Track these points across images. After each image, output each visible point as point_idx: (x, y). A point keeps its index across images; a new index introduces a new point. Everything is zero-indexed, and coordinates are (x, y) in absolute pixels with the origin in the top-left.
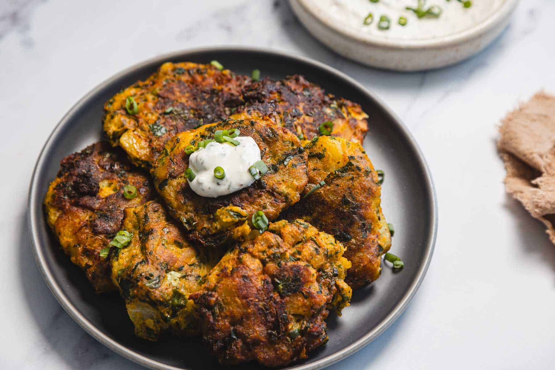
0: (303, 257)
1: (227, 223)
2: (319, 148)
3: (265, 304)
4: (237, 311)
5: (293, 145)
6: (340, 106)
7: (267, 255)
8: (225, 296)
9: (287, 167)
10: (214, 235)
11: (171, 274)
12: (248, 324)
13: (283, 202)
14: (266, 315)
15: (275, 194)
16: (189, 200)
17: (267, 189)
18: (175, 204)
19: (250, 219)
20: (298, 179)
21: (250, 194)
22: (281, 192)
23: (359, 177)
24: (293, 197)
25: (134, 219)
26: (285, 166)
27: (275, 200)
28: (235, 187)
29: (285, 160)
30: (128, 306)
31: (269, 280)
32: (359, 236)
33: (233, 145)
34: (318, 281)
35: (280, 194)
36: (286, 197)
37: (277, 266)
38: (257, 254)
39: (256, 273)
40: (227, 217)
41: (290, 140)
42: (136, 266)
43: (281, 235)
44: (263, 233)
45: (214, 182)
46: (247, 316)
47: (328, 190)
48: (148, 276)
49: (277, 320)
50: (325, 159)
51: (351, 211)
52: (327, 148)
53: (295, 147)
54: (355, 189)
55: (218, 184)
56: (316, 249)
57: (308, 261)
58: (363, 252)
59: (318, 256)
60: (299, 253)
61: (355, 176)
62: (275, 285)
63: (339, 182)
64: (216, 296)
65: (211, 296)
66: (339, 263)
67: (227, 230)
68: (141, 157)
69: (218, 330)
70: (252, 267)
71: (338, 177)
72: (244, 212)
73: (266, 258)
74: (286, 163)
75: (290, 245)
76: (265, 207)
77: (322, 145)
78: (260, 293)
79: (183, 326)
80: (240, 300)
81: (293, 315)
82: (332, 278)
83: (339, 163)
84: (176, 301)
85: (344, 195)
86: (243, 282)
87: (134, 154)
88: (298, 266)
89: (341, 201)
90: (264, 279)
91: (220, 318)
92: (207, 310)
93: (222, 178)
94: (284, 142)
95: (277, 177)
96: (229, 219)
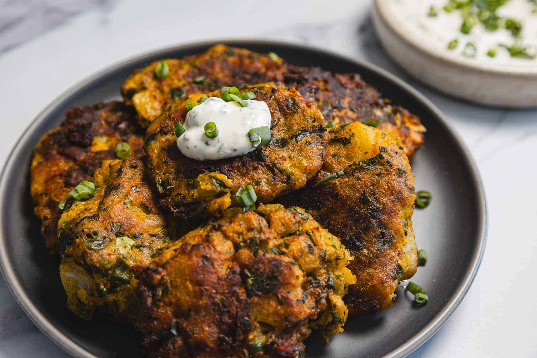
0: (290, 252)
1: (205, 191)
2: (347, 132)
3: (225, 298)
4: (185, 299)
5: (314, 121)
6: (395, 112)
7: (243, 238)
8: (175, 278)
9: (299, 144)
10: (189, 205)
11: (123, 239)
12: (196, 319)
13: (282, 182)
14: (221, 314)
15: (275, 170)
16: (171, 159)
17: (267, 163)
18: (155, 161)
19: (233, 193)
20: (309, 159)
21: (244, 165)
22: (283, 169)
23: (387, 174)
24: (298, 179)
25: (107, 173)
26: (297, 142)
27: (273, 177)
28: (227, 151)
29: (299, 135)
30: (61, 266)
31: (238, 269)
32: (373, 247)
33: (238, 104)
34: (304, 287)
35: (282, 171)
36: (289, 177)
37: (252, 255)
38: (231, 234)
39: (223, 257)
40: (207, 184)
41: (313, 116)
42: (82, 220)
43: (268, 219)
44: (246, 212)
45: (202, 140)
46: (197, 309)
47: (346, 182)
48: (91, 233)
49: (235, 324)
50: (350, 146)
51: (369, 213)
52: (356, 133)
53: (316, 124)
54: (380, 187)
55: (207, 143)
56: (310, 246)
57: (295, 258)
58: (375, 269)
59: (311, 256)
60: (287, 246)
61: (383, 172)
62: (244, 278)
63: (361, 175)
64: (163, 274)
65: (158, 273)
66: (338, 273)
69: (156, 319)
70: (219, 248)
71: (362, 169)
72: (229, 182)
73: (241, 242)
74: (299, 138)
75: (278, 233)
76: (258, 183)
77: (350, 130)
78: (221, 283)
79: (123, 307)
80: (192, 285)
81: (260, 323)
82: (324, 289)
83: (366, 153)
84: (118, 272)
85: (364, 192)
86: (201, 264)
88: (278, 261)
89: (360, 198)
90: (230, 267)
91: (162, 304)
92: (146, 289)
93: (213, 136)
94: (304, 116)
95: (284, 153)
96: (209, 187)
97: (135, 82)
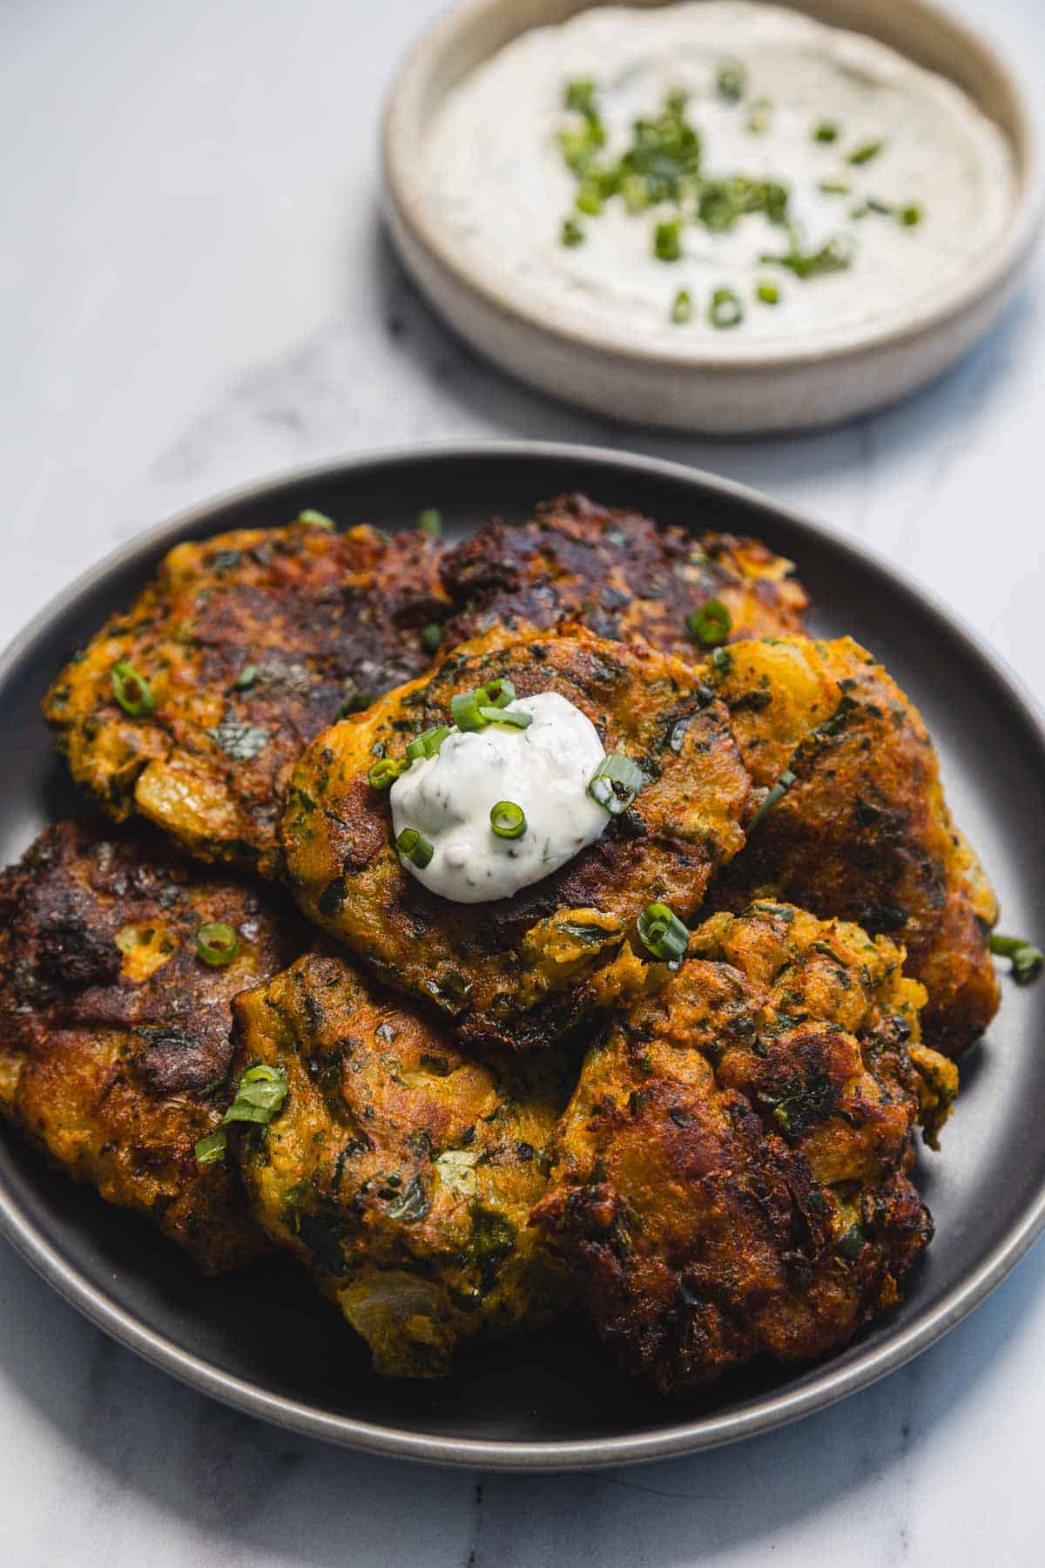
0: (813, 1008)
1: (568, 963)
2: (747, 679)
3: (754, 1176)
4: (682, 1222)
5: (675, 687)
6: (714, 553)
7: (715, 1029)
8: (634, 1187)
9: (683, 754)
10: (536, 1009)
11: (445, 1162)
12: (723, 1252)
13: (703, 861)
14: (764, 1211)
15: (678, 842)
16: (428, 924)
17: (650, 835)
18: (390, 946)
19: (632, 934)
20: (724, 782)
21: (608, 862)
22: (692, 833)
23: (882, 736)
24: (726, 838)
25: (276, 1024)
26: (678, 754)
27: (683, 862)
28: (563, 850)
29: (669, 735)
30: (342, 1295)
31: (744, 1102)
32: (924, 906)
33: (513, 727)
34: (868, 1067)
35: (690, 838)
36: (709, 842)
37: (751, 1055)
38: (686, 1034)
39: (702, 1092)
40: (564, 947)
41: (665, 675)
42: (340, 1166)
43: (735, 960)
44: (681, 968)
45: (496, 852)
46: (713, 1229)
47: (810, 794)
48: (386, 1186)
49: (798, 1216)
50: (774, 708)
51: (889, 839)
52: (771, 673)
53: (685, 693)
54: (880, 773)
55: (512, 855)
56: (841, 976)
57: (830, 1017)
58: (949, 950)
59: (851, 995)
60: (799, 998)
61: (870, 735)
62: (764, 1111)
63: (829, 763)
64: (611, 1194)
65: (600, 1197)
66: (899, 999)
67: (572, 986)
68: (215, 834)
69: (642, 1295)
70: (686, 1077)
71: (826, 750)
72: (611, 919)
73: (714, 1040)
74: (675, 745)
75: (764, 980)
76: (660, 891)
77: (752, 670)
78: (732, 1148)
80: (681, 1184)
81: (831, 1187)
82: (899, 1049)
83: (814, 708)
84: (486, 1241)
85: (858, 798)
86: (676, 1130)
87: (195, 827)
88: (811, 1040)
89: (854, 816)
90: (727, 1103)
91: (638, 1257)
92: (596, 1244)
93: (519, 833)
94: (648, 684)
95: (667, 793)
96: (573, 952)
97: (108, 756)
